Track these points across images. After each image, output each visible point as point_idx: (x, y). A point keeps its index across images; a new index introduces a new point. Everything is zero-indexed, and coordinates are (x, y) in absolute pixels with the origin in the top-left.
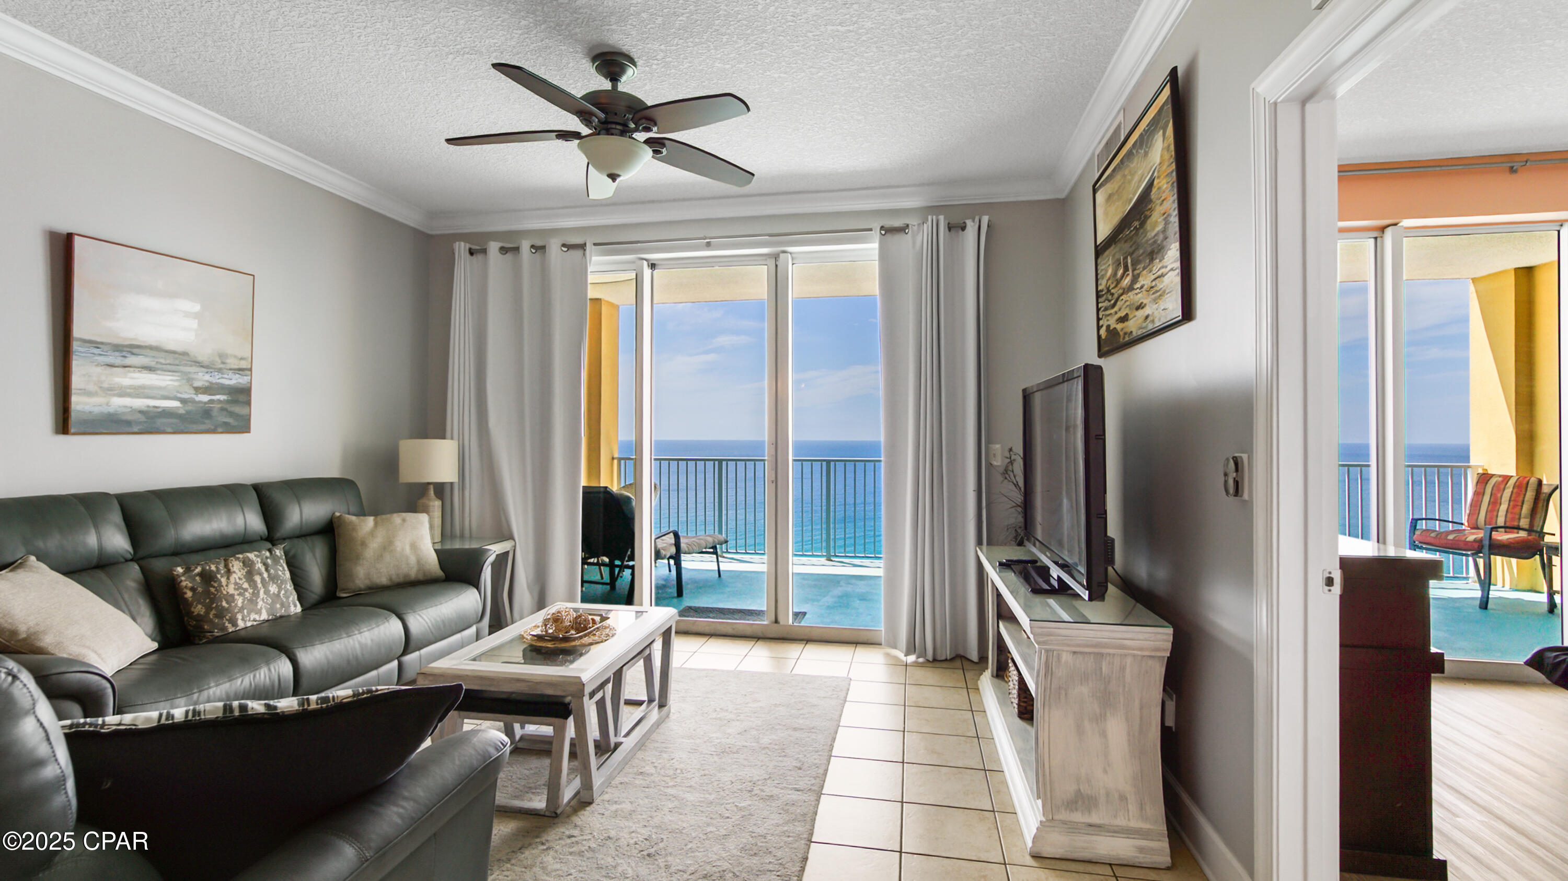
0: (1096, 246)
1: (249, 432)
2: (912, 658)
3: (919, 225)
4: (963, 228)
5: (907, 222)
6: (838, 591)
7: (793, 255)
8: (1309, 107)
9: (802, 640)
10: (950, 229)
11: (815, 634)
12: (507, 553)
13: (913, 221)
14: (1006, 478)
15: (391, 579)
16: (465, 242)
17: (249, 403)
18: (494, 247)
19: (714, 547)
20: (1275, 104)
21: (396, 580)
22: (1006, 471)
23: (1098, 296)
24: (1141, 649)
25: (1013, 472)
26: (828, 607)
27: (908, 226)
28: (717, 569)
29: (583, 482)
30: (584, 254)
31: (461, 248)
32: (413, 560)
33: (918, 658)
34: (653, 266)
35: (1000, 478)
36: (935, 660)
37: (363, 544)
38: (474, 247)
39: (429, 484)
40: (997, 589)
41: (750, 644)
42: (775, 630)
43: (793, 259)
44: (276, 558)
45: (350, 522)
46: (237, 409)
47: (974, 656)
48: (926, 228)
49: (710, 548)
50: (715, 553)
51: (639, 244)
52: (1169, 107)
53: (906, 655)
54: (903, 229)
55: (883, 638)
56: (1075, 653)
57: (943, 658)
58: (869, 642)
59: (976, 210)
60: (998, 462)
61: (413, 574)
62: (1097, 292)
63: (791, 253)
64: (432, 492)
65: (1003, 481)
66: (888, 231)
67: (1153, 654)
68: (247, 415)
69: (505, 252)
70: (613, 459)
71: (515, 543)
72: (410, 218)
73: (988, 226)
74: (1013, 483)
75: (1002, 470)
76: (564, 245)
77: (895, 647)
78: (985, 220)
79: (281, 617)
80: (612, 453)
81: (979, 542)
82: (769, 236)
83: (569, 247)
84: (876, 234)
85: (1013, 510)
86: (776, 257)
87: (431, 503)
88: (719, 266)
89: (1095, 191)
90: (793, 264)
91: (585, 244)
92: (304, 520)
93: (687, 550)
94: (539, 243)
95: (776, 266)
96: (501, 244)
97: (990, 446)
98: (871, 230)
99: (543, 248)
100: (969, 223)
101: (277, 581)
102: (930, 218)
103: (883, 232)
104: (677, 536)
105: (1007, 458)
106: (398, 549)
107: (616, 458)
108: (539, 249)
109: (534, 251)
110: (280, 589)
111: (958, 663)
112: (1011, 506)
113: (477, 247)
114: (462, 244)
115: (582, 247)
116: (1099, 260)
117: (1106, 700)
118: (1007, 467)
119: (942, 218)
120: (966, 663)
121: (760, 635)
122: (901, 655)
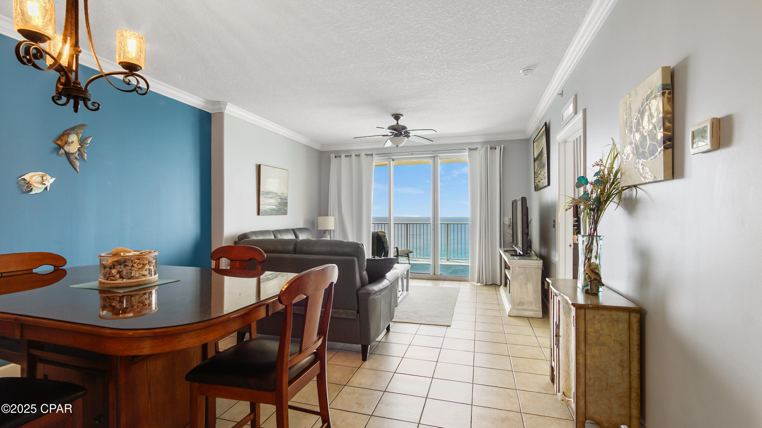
0: (534, 159)
1: (287, 214)
2: (479, 284)
3: (481, 148)
4: (496, 149)
5: (477, 147)
8: (566, 143)
9: (443, 280)
10: (491, 149)
11: (447, 278)
13: (479, 147)
14: (509, 228)
17: (287, 206)
18: (343, 155)
19: (408, 254)
20: (559, 142)
23: (535, 174)
24: (535, 266)
25: (511, 226)
27: (477, 148)
29: (372, 230)
30: (372, 157)
31: (333, 156)
33: (481, 284)
34: (393, 160)
35: (507, 228)
36: (486, 285)
38: (336, 155)
39: (326, 230)
40: (505, 260)
41: (427, 281)
42: (435, 277)
43: (439, 158)
46: (285, 208)
47: (499, 284)
48: (483, 149)
49: (406, 255)
50: (408, 256)
51: (390, 154)
52: (545, 131)
53: (477, 283)
54: (476, 149)
55: (469, 279)
56: (519, 267)
57: (489, 284)
58: (466, 280)
59: (500, 142)
60: (507, 222)
62: (534, 172)
64: (327, 233)
66: (471, 149)
67: (538, 267)
68: (287, 210)
69: (347, 157)
72: (317, 147)
73: (504, 148)
74: (511, 229)
75: (508, 225)
76: (366, 155)
77: (473, 281)
78: (502, 146)
82: (432, 151)
83: (367, 155)
84: (467, 150)
86: (434, 157)
88: (415, 160)
89: (534, 142)
91: (373, 154)
93: (400, 254)
94: (357, 154)
95: (434, 160)
96: (345, 154)
97: (504, 218)
98: (465, 149)
99: (359, 155)
100: (497, 147)
102: (484, 146)
103: (469, 150)
104: (397, 249)
105: (510, 221)
108: (358, 156)
109: (356, 156)
111: (494, 286)
112: (510, 236)
113: (337, 155)
114: (333, 154)
115: (372, 155)
116: (535, 163)
117: (527, 279)
118: (510, 224)
119: (488, 146)
120: (496, 286)
121: (429, 278)
122: (476, 284)
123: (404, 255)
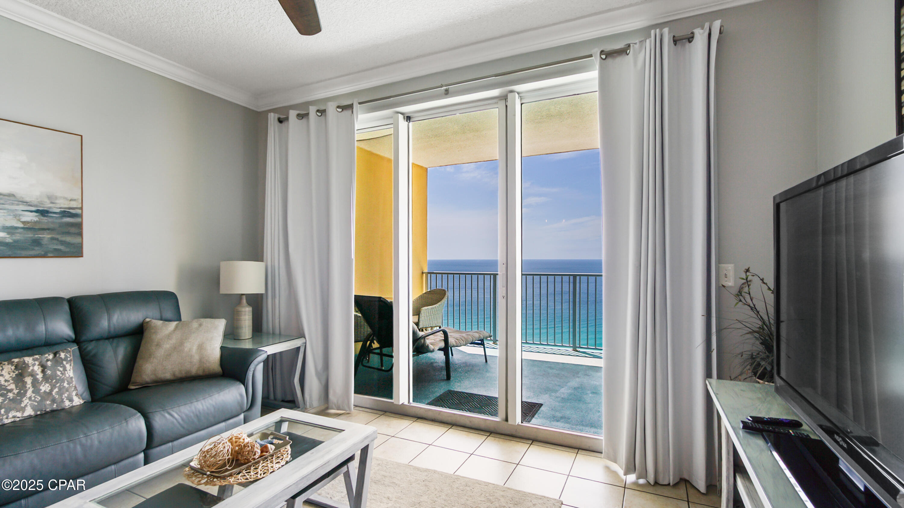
1: (83, 257)
2: (631, 478)
3: (643, 46)
4: (692, 39)
5: (628, 44)
6: (574, 383)
7: (521, 95)
9: (528, 439)
10: (675, 43)
11: (541, 436)
12: (298, 349)
13: (635, 41)
14: (740, 301)
15: (174, 375)
16: (275, 113)
17: (81, 234)
18: (293, 114)
19: (482, 340)
21: (178, 375)
22: (740, 293)
25: (749, 294)
26: (564, 400)
27: (628, 47)
28: (484, 354)
29: (354, 294)
30: (352, 112)
31: (272, 117)
32: (196, 358)
33: (637, 478)
34: (408, 119)
35: (733, 300)
36: (656, 484)
37: (158, 345)
39: (242, 294)
42: (504, 428)
43: (521, 98)
44: (60, 360)
45: (155, 327)
48: (650, 47)
49: (478, 341)
50: (483, 344)
51: (392, 99)
53: (625, 473)
54: (623, 51)
55: (603, 447)
57: (665, 483)
58: (591, 449)
60: (731, 282)
61: (194, 370)
63: (518, 93)
64: (244, 301)
65: (737, 303)
66: (608, 55)
68: (79, 244)
69: (301, 118)
70: (423, 273)
71: (306, 341)
73: (721, 33)
74: (749, 306)
75: (735, 291)
76: (338, 107)
77: (615, 461)
78: (717, 24)
79: (53, 411)
80: (422, 269)
81: (708, 375)
82: (496, 76)
83: (340, 109)
84: (596, 61)
85: (749, 336)
86: (504, 98)
87: (243, 309)
88: (460, 114)
90: (522, 104)
91: (353, 104)
92: (112, 325)
93: (455, 344)
94: (322, 108)
95: (506, 106)
96: (298, 112)
97: (720, 265)
98: (591, 56)
99: (325, 112)
100: (697, 33)
101: (52, 381)
102: (653, 32)
103: (604, 57)
104: (445, 333)
105: (743, 279)
106: (186, 349)
107: (425, 273)
108: (322, 112)
109: (320, 114)
110: (53, 387)
112: (748, 332)
113: (283, 117)
114: (273, 114)
115: (351, 106)
119: (667, 34)
121: (492, 429)
122: (620, 472)
123: (476, 342)
